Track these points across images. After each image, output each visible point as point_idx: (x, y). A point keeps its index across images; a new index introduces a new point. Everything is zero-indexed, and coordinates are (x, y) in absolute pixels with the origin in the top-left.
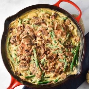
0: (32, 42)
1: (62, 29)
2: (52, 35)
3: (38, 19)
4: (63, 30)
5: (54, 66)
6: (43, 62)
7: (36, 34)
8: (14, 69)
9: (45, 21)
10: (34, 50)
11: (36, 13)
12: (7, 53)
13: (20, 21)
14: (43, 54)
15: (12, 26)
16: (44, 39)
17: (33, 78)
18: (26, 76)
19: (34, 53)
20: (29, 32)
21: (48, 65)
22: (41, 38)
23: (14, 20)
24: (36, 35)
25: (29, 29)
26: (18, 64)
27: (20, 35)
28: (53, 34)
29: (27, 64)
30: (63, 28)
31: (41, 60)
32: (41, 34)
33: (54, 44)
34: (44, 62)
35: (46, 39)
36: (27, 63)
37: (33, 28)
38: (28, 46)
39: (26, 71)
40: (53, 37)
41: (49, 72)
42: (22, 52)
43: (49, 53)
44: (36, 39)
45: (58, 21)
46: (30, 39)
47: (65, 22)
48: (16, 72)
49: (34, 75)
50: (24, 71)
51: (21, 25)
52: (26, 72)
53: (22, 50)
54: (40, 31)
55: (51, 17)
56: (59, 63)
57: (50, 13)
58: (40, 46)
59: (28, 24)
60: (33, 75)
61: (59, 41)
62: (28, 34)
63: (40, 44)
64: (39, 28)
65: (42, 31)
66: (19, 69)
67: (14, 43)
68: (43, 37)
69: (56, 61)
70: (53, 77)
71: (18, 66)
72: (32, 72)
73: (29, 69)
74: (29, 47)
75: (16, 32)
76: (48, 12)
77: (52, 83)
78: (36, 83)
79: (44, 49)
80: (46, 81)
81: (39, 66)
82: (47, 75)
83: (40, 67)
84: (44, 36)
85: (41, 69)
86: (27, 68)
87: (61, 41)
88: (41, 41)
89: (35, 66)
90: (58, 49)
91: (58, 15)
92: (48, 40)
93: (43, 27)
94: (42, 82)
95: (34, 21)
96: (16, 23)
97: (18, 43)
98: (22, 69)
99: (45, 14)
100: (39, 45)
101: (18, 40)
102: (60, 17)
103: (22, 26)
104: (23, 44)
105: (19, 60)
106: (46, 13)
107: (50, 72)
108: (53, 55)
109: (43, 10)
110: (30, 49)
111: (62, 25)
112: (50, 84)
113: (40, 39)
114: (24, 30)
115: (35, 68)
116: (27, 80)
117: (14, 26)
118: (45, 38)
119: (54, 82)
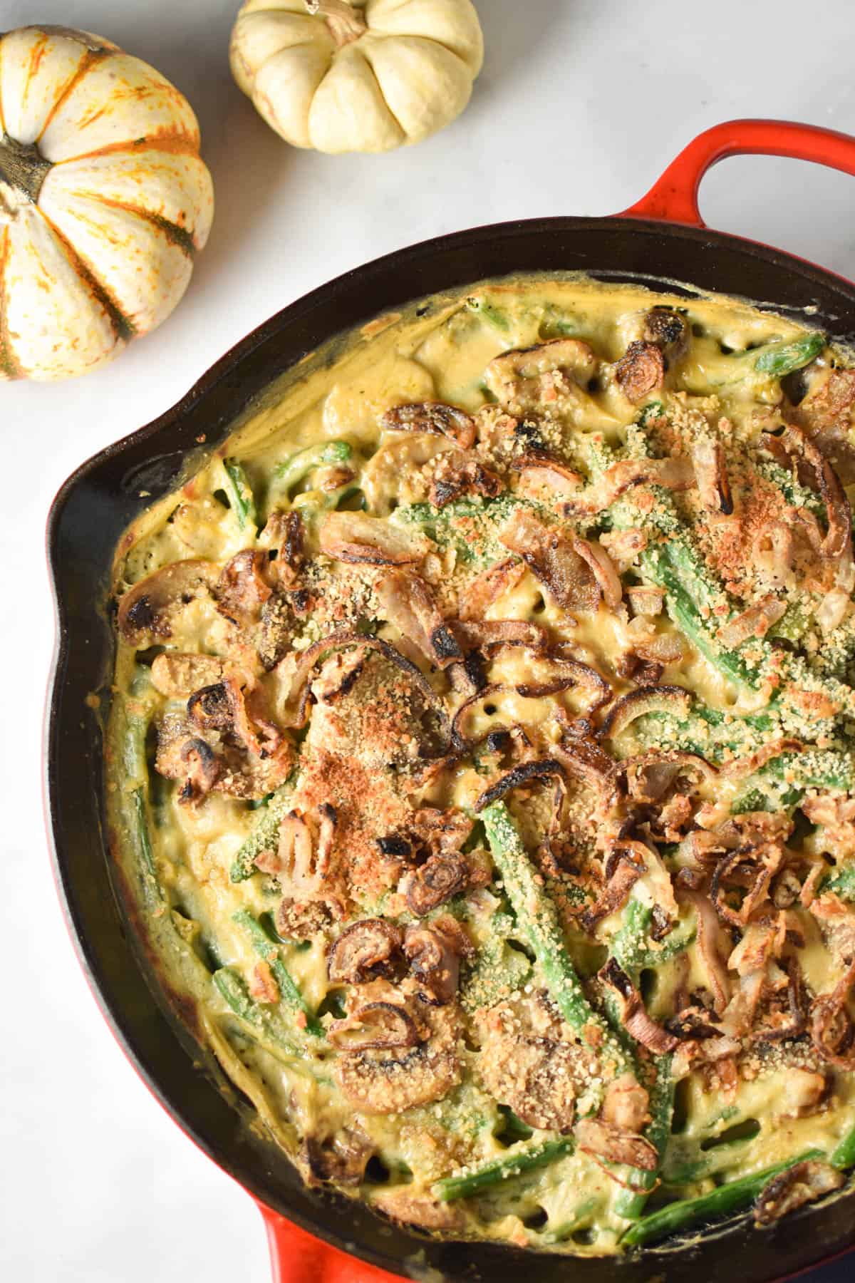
0: (444, 730)
1: (788, 494)
2: (683, 595)
3: (460, 419)
4: (798, 500)
5: (780, 979)
6: (640, 955)
7: (472, 619)
8: (283, 1119)
9: (550, 432)
10: (486, 816)
11: (414, 359)
12: (143, 929)
13: (239, 493)
14: (619, 853)
15: (142, 576)
16: (584, 656)
17: (544, 1179)
18: (460, 1173)
19: (499, 860)
20: (381, 607)
21: (703, 972)
22: (551, 648)
23: (158, 493)
24: (473, 629)
25: (371, 574)
26: (324, 1044)
27: (268, 670)
28: (686, 572)
29: (438, 1015)
30: (790, 479)
31: (609, 926)
32: (540, 606)
33: (732, 701)
34: (655, 947)
35: (616, 657)
36: (439, 1003)
37: (419, 546)
38: (406, 789)
39: (438, 1111)
40: (693, 611)
41: (738, 1058)
42: (339, 875)
43: (686, 827)
44: (482, 682)
45: (709, 404)
46: (416, 692)
47: (806, 406)
48: (319, 1148)
49: (553, 1138)
50: (412, 1108)
51: (267, 541)
52: (446, 1124)
53: (337, 848)
54: (514, 573)
55: (609, 371)
56: (835, 922)
57: (588, 327)
58: (554, 749)
59: (344, 516)
60: (539, 1138)
61: (787, 646)
62: (368, 628)
63: (553, 729)
64: (495, 532)
65: (540, 566)
66: (338, 1101)
67: (218, 777)
68: (568, 633)
69: (795, 905)
70: (806, 1111)
71: (332, 1069)
72: (517, 1109)
73: (466, 1074)
74: (425, 791)
75: (218, 630)
76: (567, 320)
77: (809, 1192)
78: (603, 1243)
79: (622, 784)
80: (718, 1179)
81: (601, 1010)
82: (724, 1100)
83: (612, 1027)
84: (578, 622)
85: (626, 1043)
86: (442, 1069)
87: (811, 644)
88: (559, 687)
89: (541, 1023)
90: (795, 745)
91: (697, 330)
92: (636, 664)
93: (541, 517)
94: (672, 1213)
95: (419, 464)
96: (197, 517)
97: (267, 770)
98: (380, 1093)
99: (535, 348)
100: (543, 750)
101: (262, 738)
102: (726, 351)
103: (279, 545)
104: (331, 766)
105: (317, 993)
106: (549, 335)
107: (754, 1063)
108: (744, 839)
109: (497, 300)
110: (433, 817)
111: (777, 448)
112: (791, 1211)
113: (541, 673)
114: (307, 597)
115: (550, 1047)
116: (475, 1230)
117: (176, 566)
118: (592, 646)
119: (827, 1180)
